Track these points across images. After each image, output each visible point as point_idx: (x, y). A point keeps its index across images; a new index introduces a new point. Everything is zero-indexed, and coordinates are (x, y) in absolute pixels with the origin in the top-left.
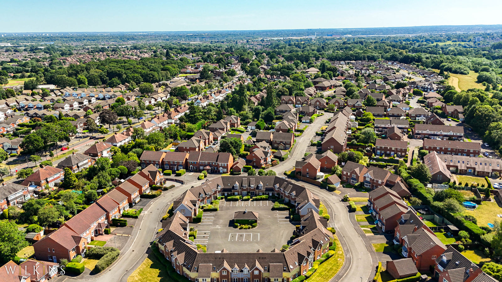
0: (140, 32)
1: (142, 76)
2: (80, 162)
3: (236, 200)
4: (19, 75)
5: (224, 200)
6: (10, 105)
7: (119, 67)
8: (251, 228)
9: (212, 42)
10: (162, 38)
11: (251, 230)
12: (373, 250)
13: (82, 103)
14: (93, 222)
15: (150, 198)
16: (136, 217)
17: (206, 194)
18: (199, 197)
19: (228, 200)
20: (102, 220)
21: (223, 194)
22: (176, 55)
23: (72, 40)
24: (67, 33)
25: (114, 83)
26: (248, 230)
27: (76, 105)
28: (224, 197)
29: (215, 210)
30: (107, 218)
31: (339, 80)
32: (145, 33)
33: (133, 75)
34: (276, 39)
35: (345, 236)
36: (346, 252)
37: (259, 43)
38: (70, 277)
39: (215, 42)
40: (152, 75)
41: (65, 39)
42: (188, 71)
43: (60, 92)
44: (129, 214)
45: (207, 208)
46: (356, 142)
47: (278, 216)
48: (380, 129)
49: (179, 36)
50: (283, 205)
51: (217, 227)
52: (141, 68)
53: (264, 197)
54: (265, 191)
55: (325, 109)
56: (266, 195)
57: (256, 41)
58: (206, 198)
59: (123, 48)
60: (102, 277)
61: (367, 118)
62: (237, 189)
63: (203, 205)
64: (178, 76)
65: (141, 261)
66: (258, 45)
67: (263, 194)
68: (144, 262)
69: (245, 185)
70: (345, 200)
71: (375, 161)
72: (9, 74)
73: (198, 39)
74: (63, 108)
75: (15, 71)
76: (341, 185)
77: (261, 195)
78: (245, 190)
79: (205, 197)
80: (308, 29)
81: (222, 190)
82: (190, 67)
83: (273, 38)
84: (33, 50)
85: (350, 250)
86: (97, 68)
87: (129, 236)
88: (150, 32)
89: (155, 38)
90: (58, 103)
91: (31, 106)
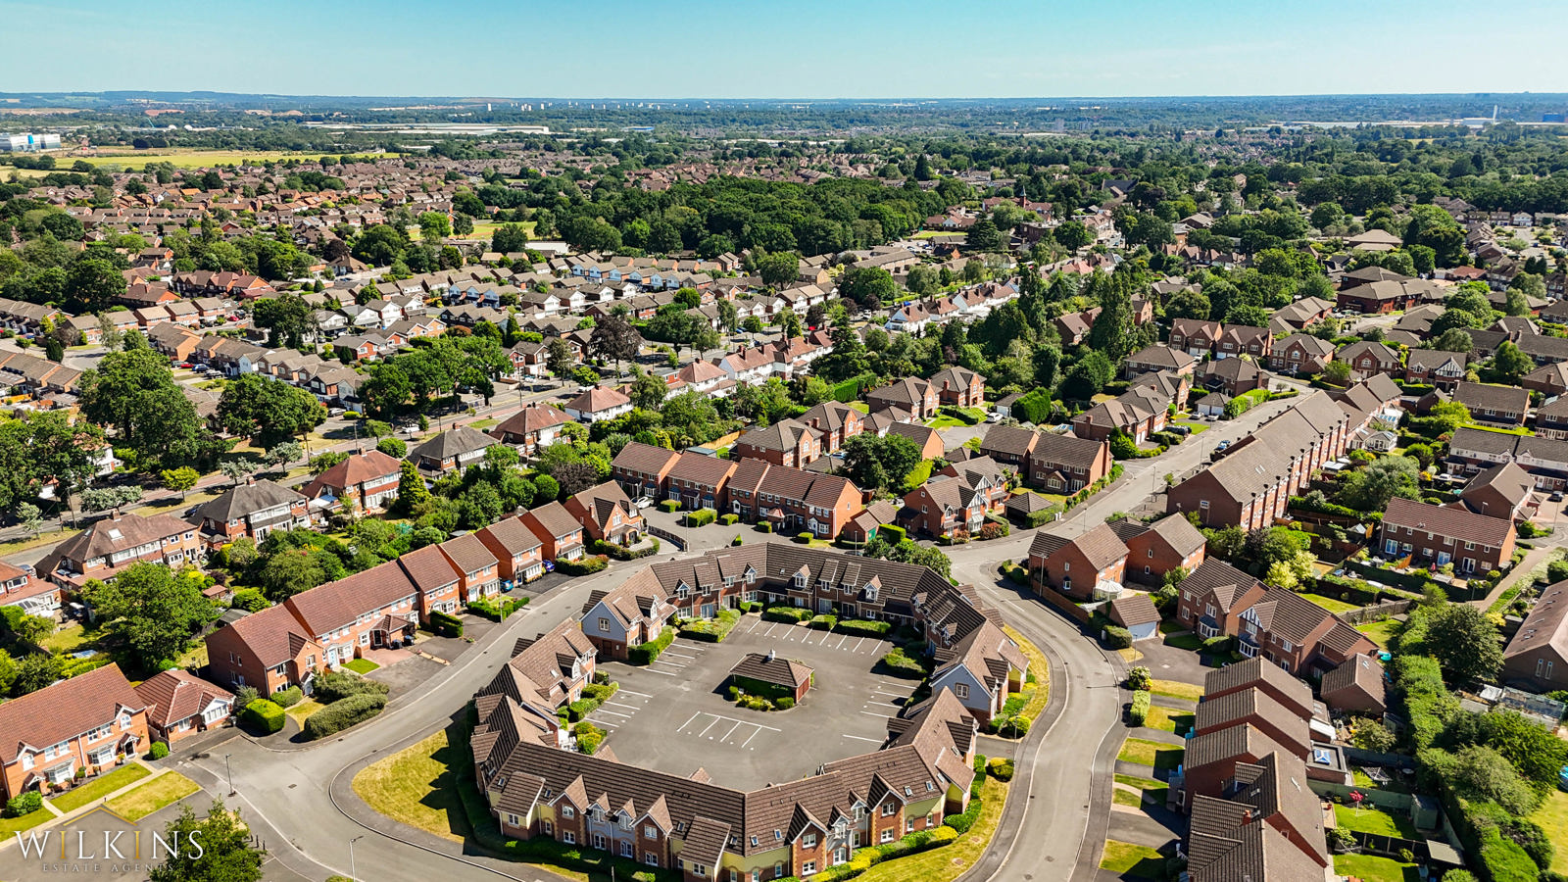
0: (898, 101)
1: (796, 232)
2: (466, 451)
3: (792, 621)
4: (511, 211)
5: (758, 614)
6: (432, 288)
7: (742, 203)
8: (772, 710)
9: (1097, 132)
10: (952, 118)
11: (768, 713)
12: (1096, 859)
13: (596, 297)
14: (369, 609)
15: (570, 575)
16: (496, 619)
17: (698, 589)
18: (675, 592)
19: (769, 618)
20: (403, 609)
21: (764, 599)
22: (947, 172)
23: (702, 122)
24: (701, 102)
25: (714, 246)
26: (759, 712)
27: (578, 301)
28: (761, 604)
29: (711, 638)
30: (419, 606)
31: (1459, 278)
32: (910, 105)
33: (770, 227)
34: (1327, 126)
35: (1038, 797)
36: (998, 843)
37: (1257, 141)
38: (246, 735)
39: (1108, 134)
40: (823, 229)
41: (685, 119)
42: (949, 222)
43: (568, 262)
44: (483, 607)
45: (691, 627)
46: (1322, 499)
47: (879, 689)
48: (1471, 467)
49: (1007, 112)
50: (912, 661)
51: (682, 687)
52: (801, 209)
53: (873, 626)
54: (885, 609)
55: (1317, 378)
56: (885, 623)
57: (1252, 132)
58: (700, 600)
59: (819, 146)
60: (312, 751)
61: (1439, 422)
62: (801, 589)
63: (686, 618)
64: (914, 236)
65: (423, 735)
66: (1252, 145)
67: (878, 618)
68: (429, 739)
69: (829, 580)
70: (1131, 685)
71: (1354, 575)
72: (488, 208)
73: (1061, 123)
74: (541, 307)
75: (509, 201)
76: (1162, 636)
77: (869, 620)
78: (825, 595)
79: (696, 597)
80: (1478, 95)
81: (761, 584)
82: (964, 209)
83: (1317, 124)
84: (591, 146)
85: (1018, 842)
86: (689, 203)
87: (448, 664)
88: (924, 100)
89: (932, 118)
90: (539, 292)
91: (473, 295)
